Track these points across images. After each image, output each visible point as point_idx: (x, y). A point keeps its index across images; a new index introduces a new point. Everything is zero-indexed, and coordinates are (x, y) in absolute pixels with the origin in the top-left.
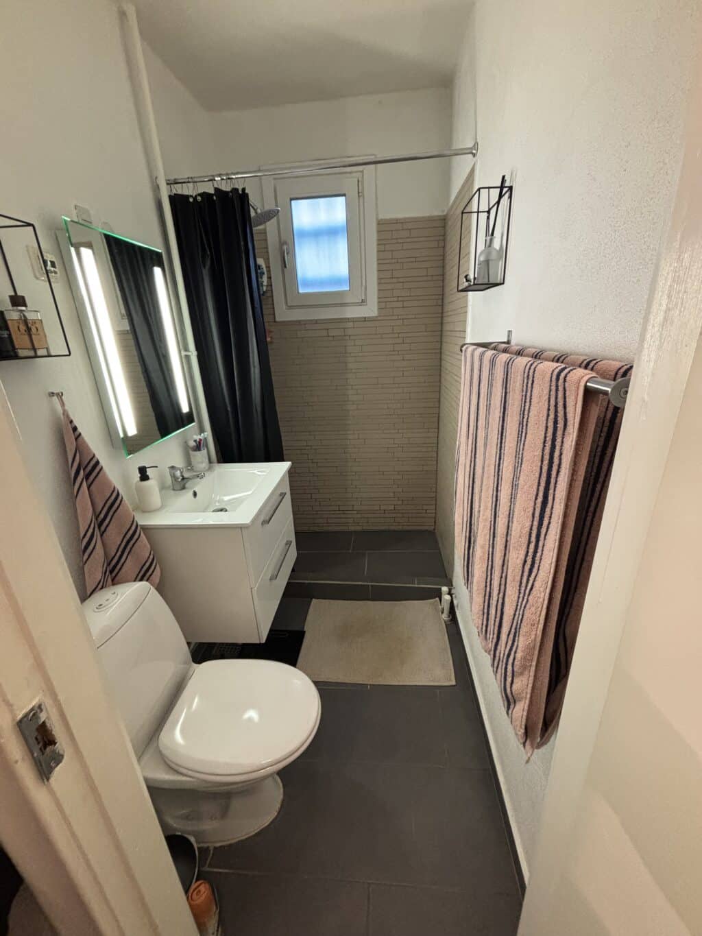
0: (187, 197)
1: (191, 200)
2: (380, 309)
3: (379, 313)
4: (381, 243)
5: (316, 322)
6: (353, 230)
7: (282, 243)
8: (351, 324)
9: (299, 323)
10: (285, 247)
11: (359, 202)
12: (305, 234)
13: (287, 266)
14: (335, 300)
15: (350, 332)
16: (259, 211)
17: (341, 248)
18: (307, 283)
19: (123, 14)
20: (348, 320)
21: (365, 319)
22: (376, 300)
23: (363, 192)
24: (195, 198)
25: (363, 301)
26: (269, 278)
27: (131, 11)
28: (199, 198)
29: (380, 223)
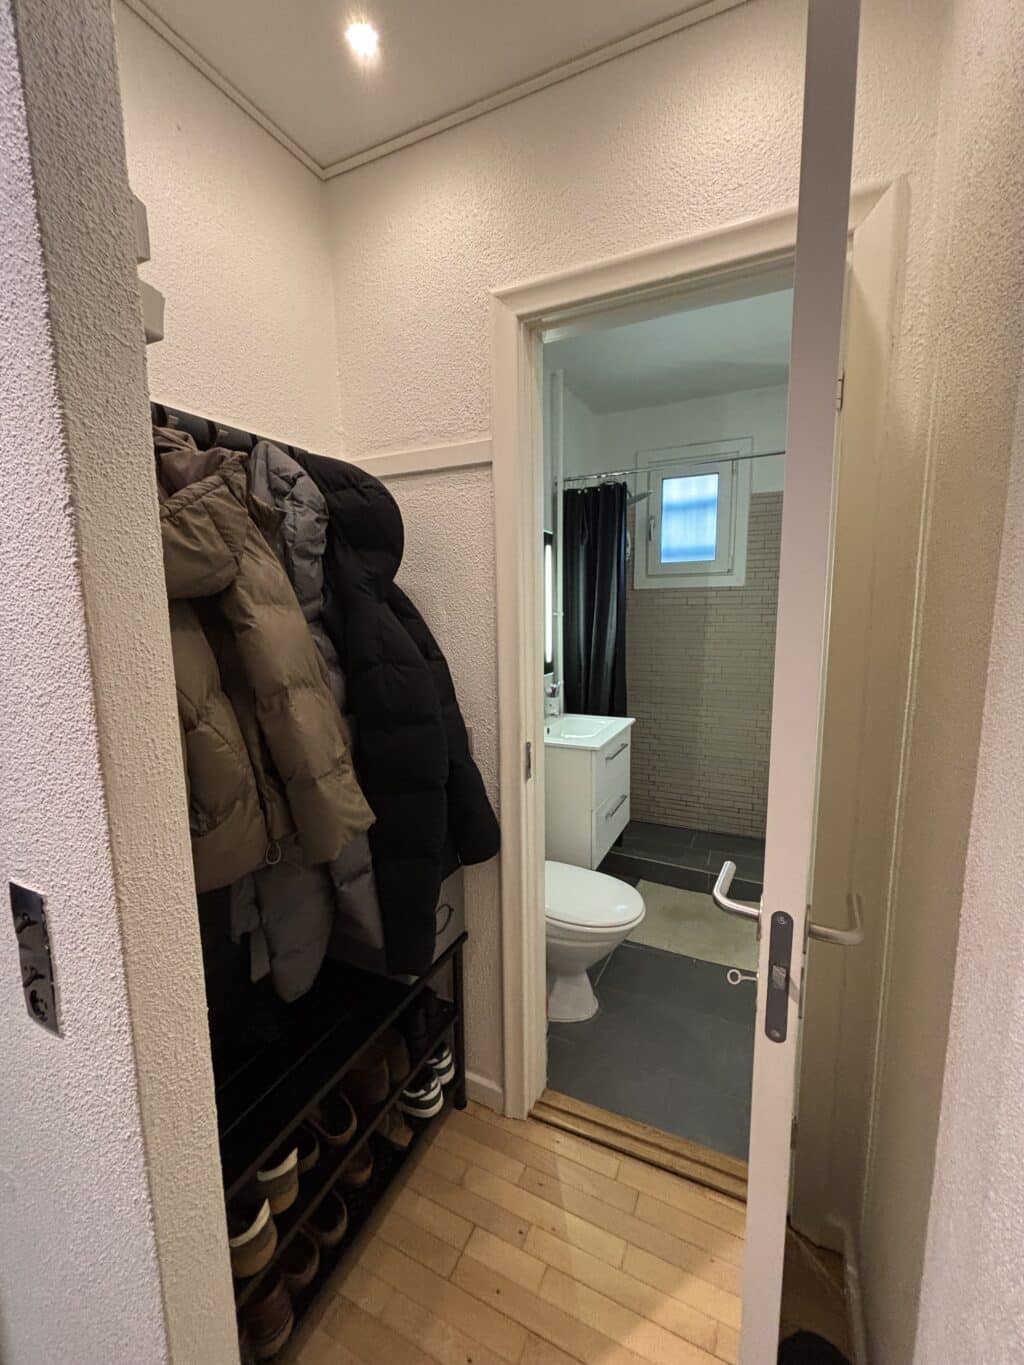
0: (577, 490)
1: (579, 492)
2: (747, 579)
3: (746, 582)
4: (752, 516)
5: (676, 590)
6: (724, 504)
7: (650, 518)
8: (713, 594)
9: (658, 591)
10: (652, 522)
11: (732, 481)
12: (673, 508)
13: (652, 538)
14: (700, 570)
15: (710, 601)
16: (633, 495)
17: (711, 519)
18: (670, 554)
19: (553, 375)
20: (711, 589)
21: (730, 589)
22: (744, 569)
23: (737, 471)
24: (583, 491)
25: (729, 571)
26: (633, 549)
27: (560, 372)
28: (586, 491)
29: (753, 497)
